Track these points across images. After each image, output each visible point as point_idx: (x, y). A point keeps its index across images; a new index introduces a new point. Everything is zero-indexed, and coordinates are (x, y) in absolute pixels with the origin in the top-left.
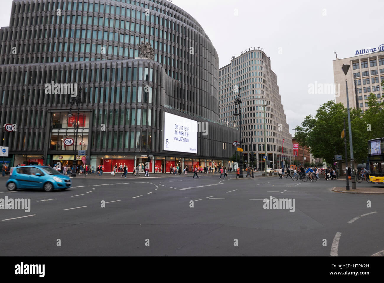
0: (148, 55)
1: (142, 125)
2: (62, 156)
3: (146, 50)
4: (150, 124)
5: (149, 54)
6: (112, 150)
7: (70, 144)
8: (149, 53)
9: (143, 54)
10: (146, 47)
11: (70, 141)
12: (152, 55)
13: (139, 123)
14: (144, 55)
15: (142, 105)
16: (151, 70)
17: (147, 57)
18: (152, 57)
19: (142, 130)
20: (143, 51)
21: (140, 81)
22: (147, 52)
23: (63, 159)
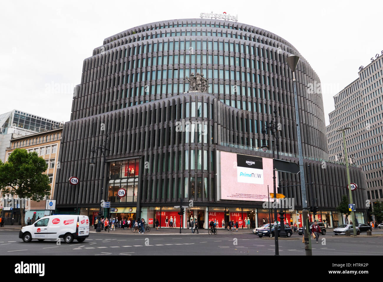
0: (198, 88)
1: (197, 169)
2: (117, 208)
3: (196, 82)
4: (205, 168)
5: (200, 86)
6: (161, 201)
7: (123, 195)
8: (200, 84)
9: (192, 87)
10: (195, 78)
11: (123, 191)
12: (204, 86)
13: (192, 168)
14: (194, 88)
15: (196, 145)
16: (205, 105)
17: (197, 89)
18: (204, 89)
19: (197, 176)
20: (193, 84)
21: (193, 117)
22: (197, 84)
23: (118, 212)
